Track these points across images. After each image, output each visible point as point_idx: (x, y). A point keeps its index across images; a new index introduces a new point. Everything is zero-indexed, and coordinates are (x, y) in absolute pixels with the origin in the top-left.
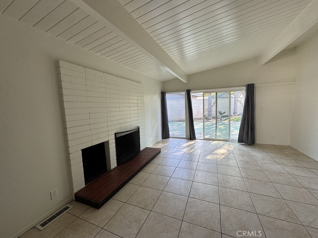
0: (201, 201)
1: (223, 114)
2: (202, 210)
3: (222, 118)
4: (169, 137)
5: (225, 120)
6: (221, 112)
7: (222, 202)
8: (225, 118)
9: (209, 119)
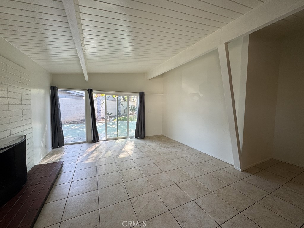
0: (141, 196)
1: (110, 114)
2: (147, 203)
3: (110, 118)
4: (64, 145)
5: (114, 120)
6: (109, 113)
7: (155, 188)
8: (113, 119)
9: (99, 120)
